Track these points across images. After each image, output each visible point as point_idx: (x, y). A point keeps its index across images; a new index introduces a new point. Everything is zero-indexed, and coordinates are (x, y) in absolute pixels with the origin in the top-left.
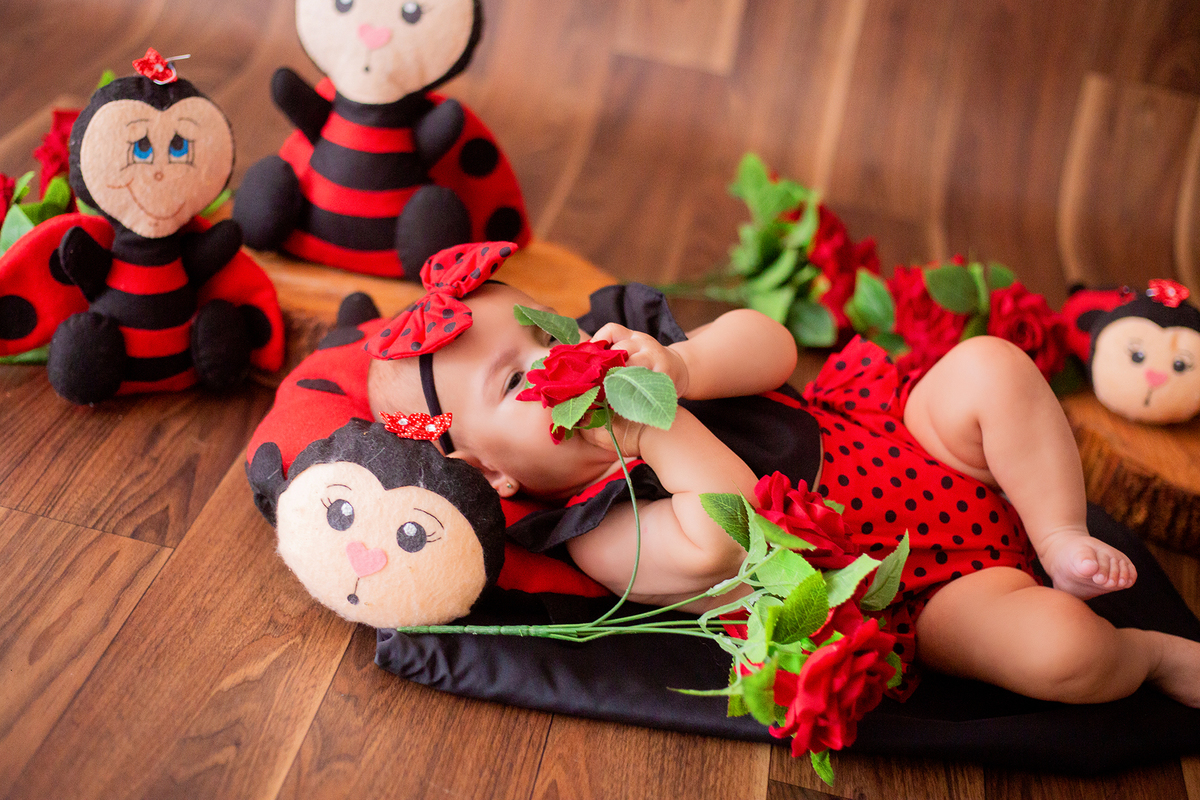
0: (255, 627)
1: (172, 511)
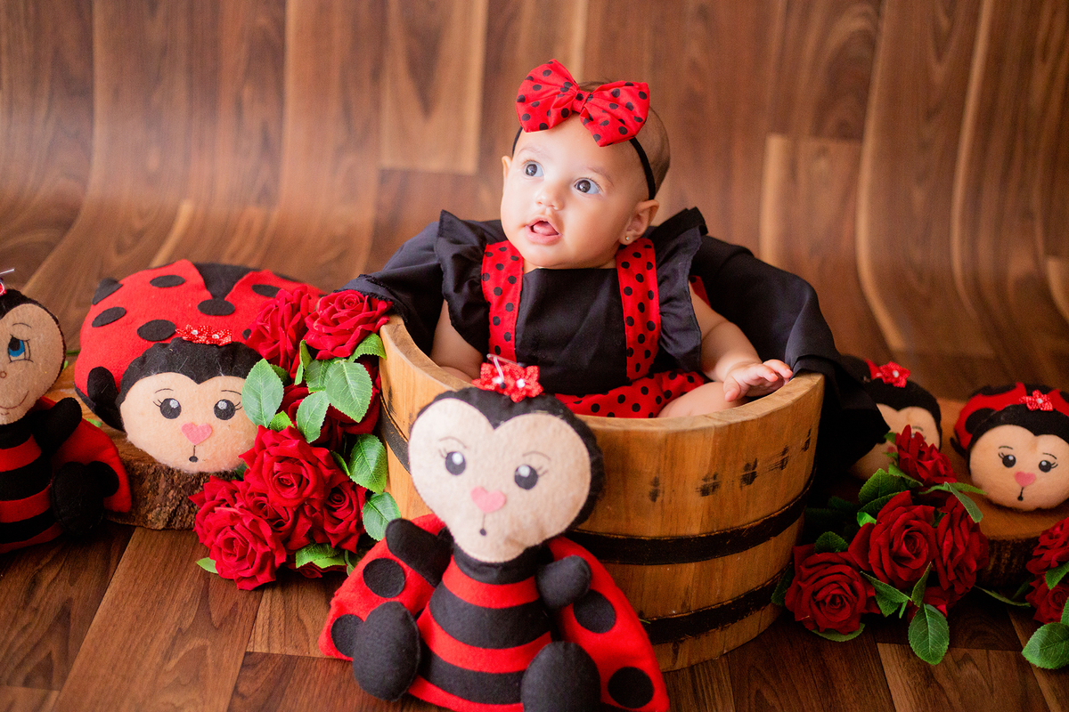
1: (55, 656)
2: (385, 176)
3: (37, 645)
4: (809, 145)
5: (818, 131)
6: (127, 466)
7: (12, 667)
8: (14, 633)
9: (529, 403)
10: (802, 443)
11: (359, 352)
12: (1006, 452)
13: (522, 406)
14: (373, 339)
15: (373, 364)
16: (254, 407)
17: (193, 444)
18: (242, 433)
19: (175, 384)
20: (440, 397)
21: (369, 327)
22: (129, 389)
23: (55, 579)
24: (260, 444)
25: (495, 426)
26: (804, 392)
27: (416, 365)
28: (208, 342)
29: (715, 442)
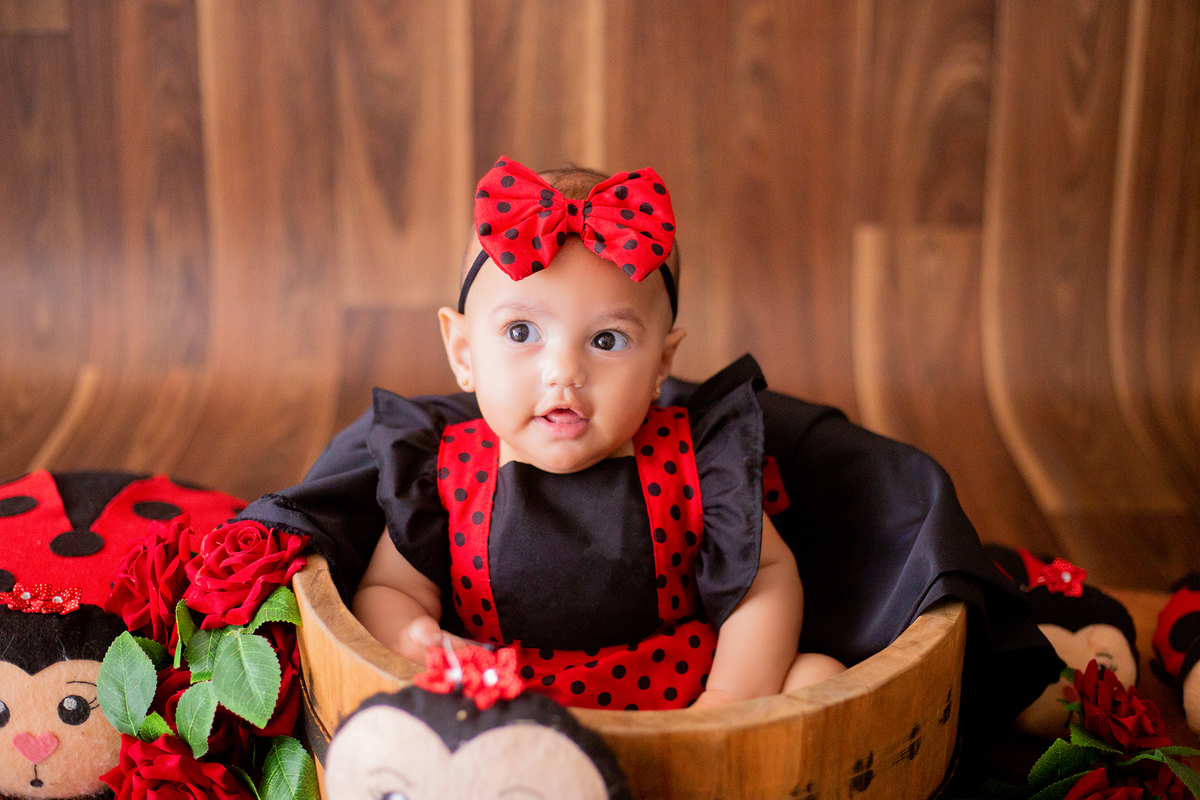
2: (350, 317)
4: (912, 238)
5: (923, 216)
9: (504, 709)
10: (939, 714)
11: (261, 618)
13: (491, 715)
14: (281, 597)
15: (284, 638)
16: (117, 706)
17: (32, 763)
18: (103, 741)
20: (367, 704)
21: (274, 578)
24: (128, 762)
25: (453, 748)
26: (937, 639)
27: (341, 639)
28: (44, 611)
29: (805, 737)
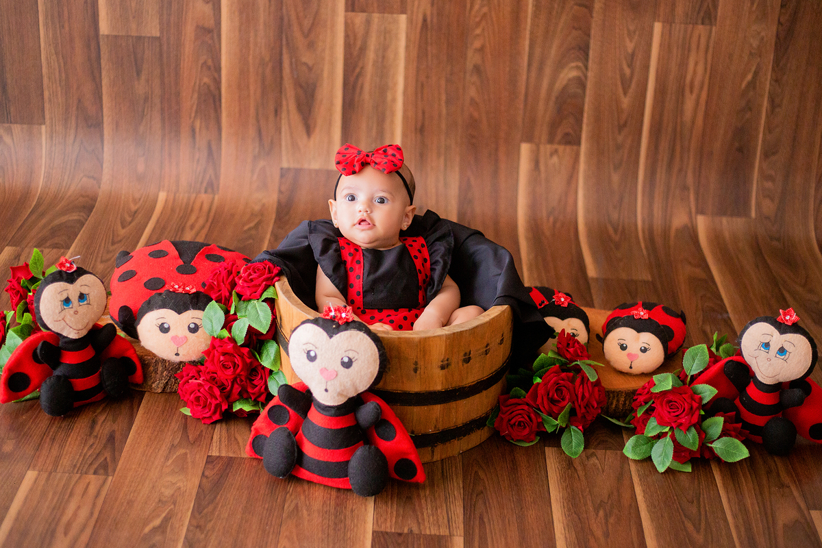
0: (153, 504)
1: (108, 459)
2: (284, 173)
3: (98, 455)
4: (546, 149)
5: (551, 141)
6: (141, 359)
7: (87, 466)
8: (86, 448)
9: (348, 325)
11: (264, 297)
12: (622, 342)
13: (344, 326)
14: (271, 289)
15: (271, 302)
16: (209, 326)
17: (177, 347)
18: (203, 340)
19: (166, 315)
20: (303, 323)
21: (269, 283)
22: (142, 318)
23: (104, 420)
24: (213, 346)
25: (331, 337)
26: (497, 314)
27: (293, 304)
28: (183, 292)
29: (446, 342)
